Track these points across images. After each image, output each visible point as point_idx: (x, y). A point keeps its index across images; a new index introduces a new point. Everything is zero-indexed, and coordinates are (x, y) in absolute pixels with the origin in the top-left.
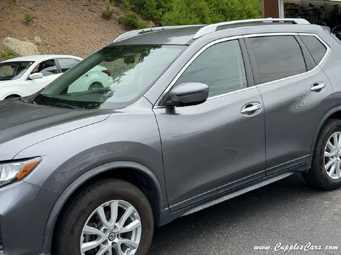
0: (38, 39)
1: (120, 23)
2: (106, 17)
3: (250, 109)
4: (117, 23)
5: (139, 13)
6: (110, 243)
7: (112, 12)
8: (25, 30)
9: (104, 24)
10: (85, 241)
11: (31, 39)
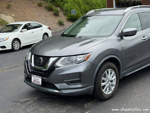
0: (13, 15)
1: (46, 8)
2: (40, 5)
3: (144, 38)
4: (45, 8)
5: (53, 4)
6: (108, 83)
7: (42, 3)
8: (8, 11)
9: (39, 8)
10: (102, 83)
11: (11, 15)
